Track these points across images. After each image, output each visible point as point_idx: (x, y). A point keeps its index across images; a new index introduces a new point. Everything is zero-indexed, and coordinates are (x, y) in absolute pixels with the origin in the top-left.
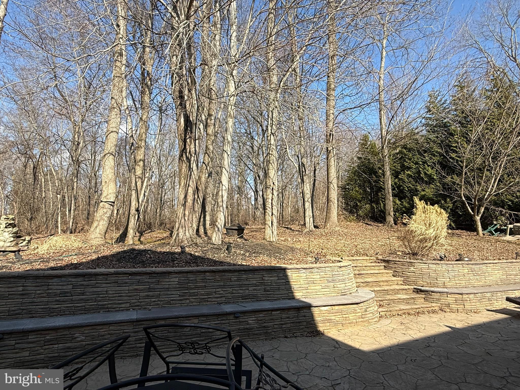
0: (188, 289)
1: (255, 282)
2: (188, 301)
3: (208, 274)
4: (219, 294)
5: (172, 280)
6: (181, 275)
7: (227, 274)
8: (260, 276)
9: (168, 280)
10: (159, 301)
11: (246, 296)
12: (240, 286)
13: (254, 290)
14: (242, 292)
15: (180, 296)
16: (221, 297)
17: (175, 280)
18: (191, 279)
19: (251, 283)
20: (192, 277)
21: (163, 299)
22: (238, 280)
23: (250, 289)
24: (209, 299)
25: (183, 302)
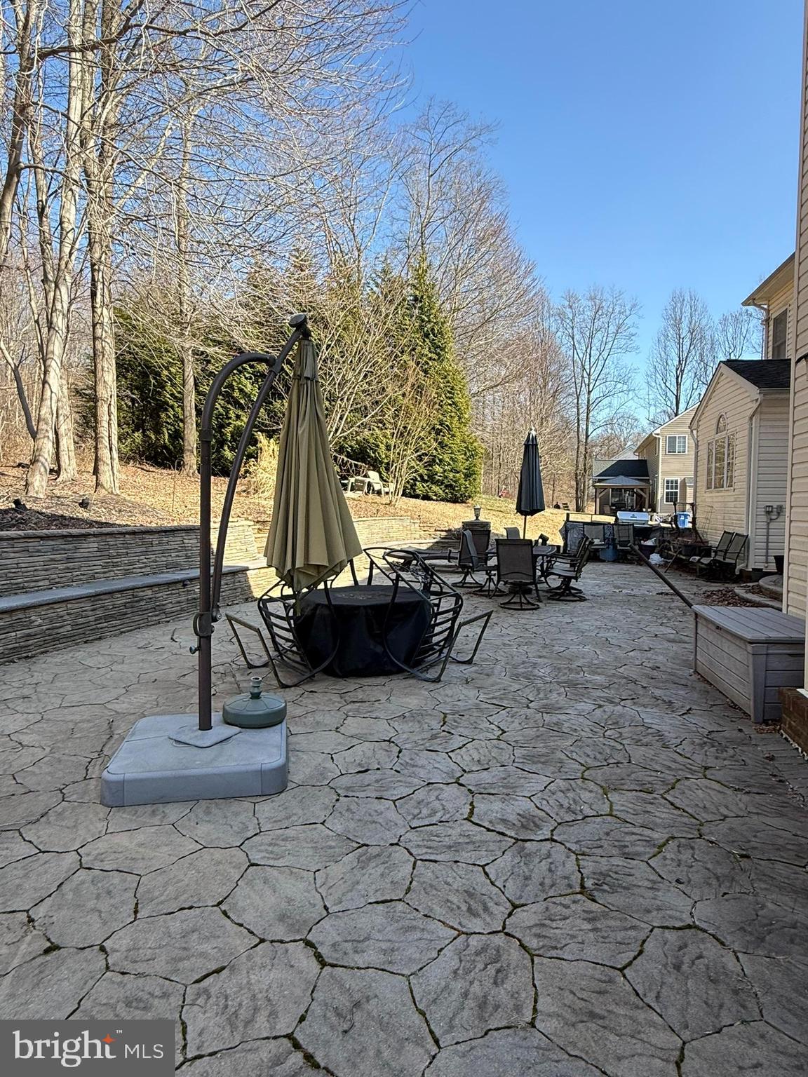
0: (109, 557)
1: (176, 547)
2: (112, 574)
3: (127, 536)
4: (143, 563)
5: (91, 545)
6: (100, 538)
7: (147, 536)
8: (180, 539)
9: (86, 546)
10: (81, 575)
11: (170, 564)
12: (163, 551)
13: (177, 556)
14: (165, 559)
15: (103, 567)
16: (146, 567)
17: (93, 545)
18: (112, 543)
19: (173, 547)
20: (111, 540)
21: (86, 572)
22: (160, 544)
23: (173, 555)
24: (134, 570)
25: (108, 575)
